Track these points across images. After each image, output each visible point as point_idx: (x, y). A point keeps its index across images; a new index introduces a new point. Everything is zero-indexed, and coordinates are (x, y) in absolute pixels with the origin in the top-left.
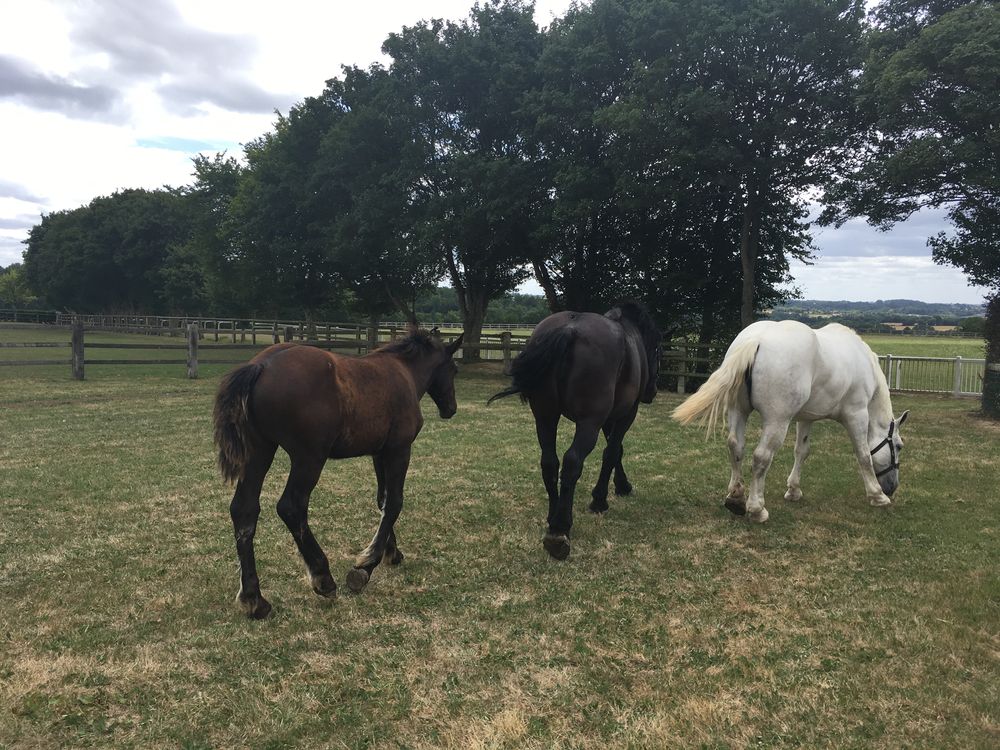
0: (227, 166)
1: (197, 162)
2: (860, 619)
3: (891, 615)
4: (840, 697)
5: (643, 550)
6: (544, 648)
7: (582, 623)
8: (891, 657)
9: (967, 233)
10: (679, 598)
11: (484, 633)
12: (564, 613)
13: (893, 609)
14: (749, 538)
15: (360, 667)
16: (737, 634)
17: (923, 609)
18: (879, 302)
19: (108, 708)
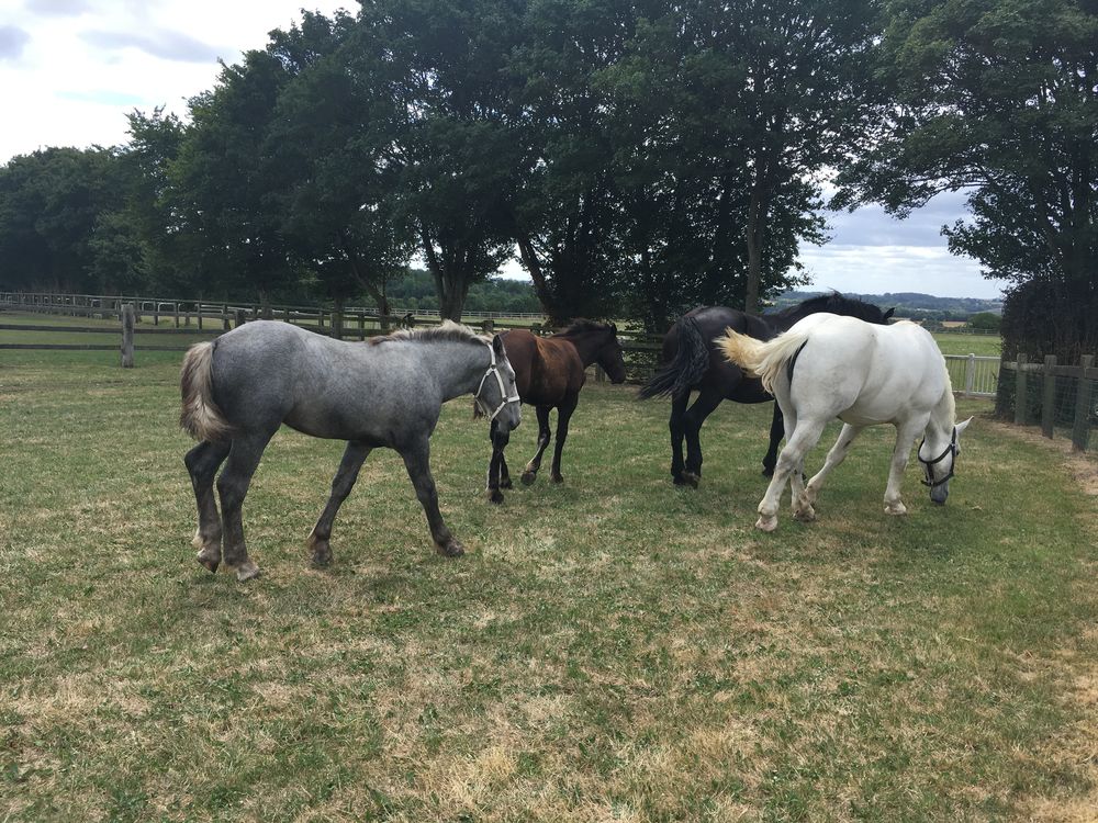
0: (167, 124)
1: (132, 118)
2: (878, 638)
3: (910, 633)
4: (860, 724)
5: (642, 562)
6: (534, 674)
7: (576, 645)
8: (913, 679)
9: (986, 220)
10: (683, 616)
11: (466, 658)
12: (556, 634)
13: (913, 626)
14: (756, 548)
15: (324, 700)
16: (746, 655)
17: (943, 626)
18: (887, 295)
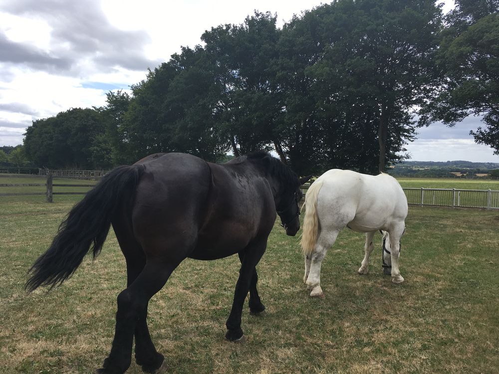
0: (123, 97)
1: (108, 95)
2: (441, 323)
3: (457, 321)
4: (431, 363)
5: (330, 288)
6: (281, 338)
7: (300, 325)
8: (457, 343)
9: (492, 127)
10: (349, 312)
11: (250, 330)
12: (291, 320)
13: (458, 318)
14: (384, 282)
15: (189, 347)
16: (378, 331)
17: (473, 318)
18: (449, 162)
19: (63, 367)
